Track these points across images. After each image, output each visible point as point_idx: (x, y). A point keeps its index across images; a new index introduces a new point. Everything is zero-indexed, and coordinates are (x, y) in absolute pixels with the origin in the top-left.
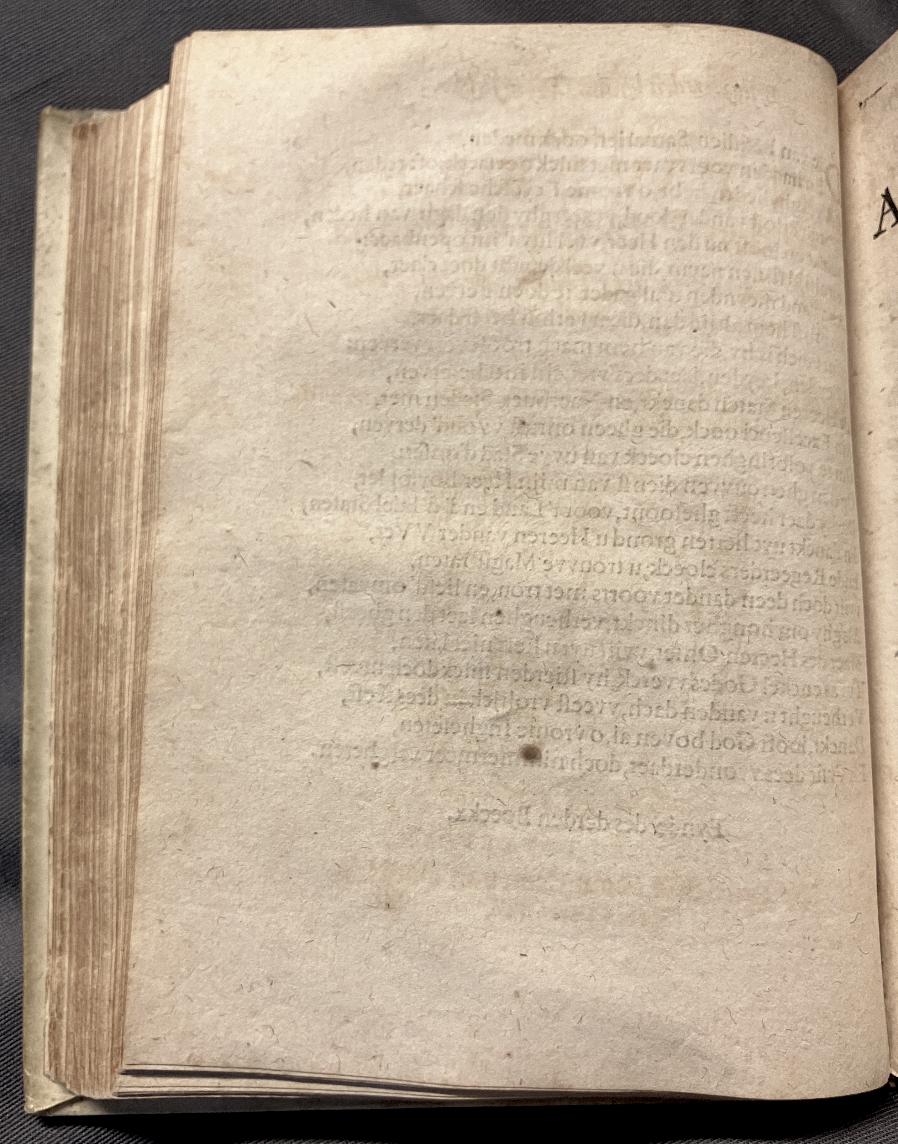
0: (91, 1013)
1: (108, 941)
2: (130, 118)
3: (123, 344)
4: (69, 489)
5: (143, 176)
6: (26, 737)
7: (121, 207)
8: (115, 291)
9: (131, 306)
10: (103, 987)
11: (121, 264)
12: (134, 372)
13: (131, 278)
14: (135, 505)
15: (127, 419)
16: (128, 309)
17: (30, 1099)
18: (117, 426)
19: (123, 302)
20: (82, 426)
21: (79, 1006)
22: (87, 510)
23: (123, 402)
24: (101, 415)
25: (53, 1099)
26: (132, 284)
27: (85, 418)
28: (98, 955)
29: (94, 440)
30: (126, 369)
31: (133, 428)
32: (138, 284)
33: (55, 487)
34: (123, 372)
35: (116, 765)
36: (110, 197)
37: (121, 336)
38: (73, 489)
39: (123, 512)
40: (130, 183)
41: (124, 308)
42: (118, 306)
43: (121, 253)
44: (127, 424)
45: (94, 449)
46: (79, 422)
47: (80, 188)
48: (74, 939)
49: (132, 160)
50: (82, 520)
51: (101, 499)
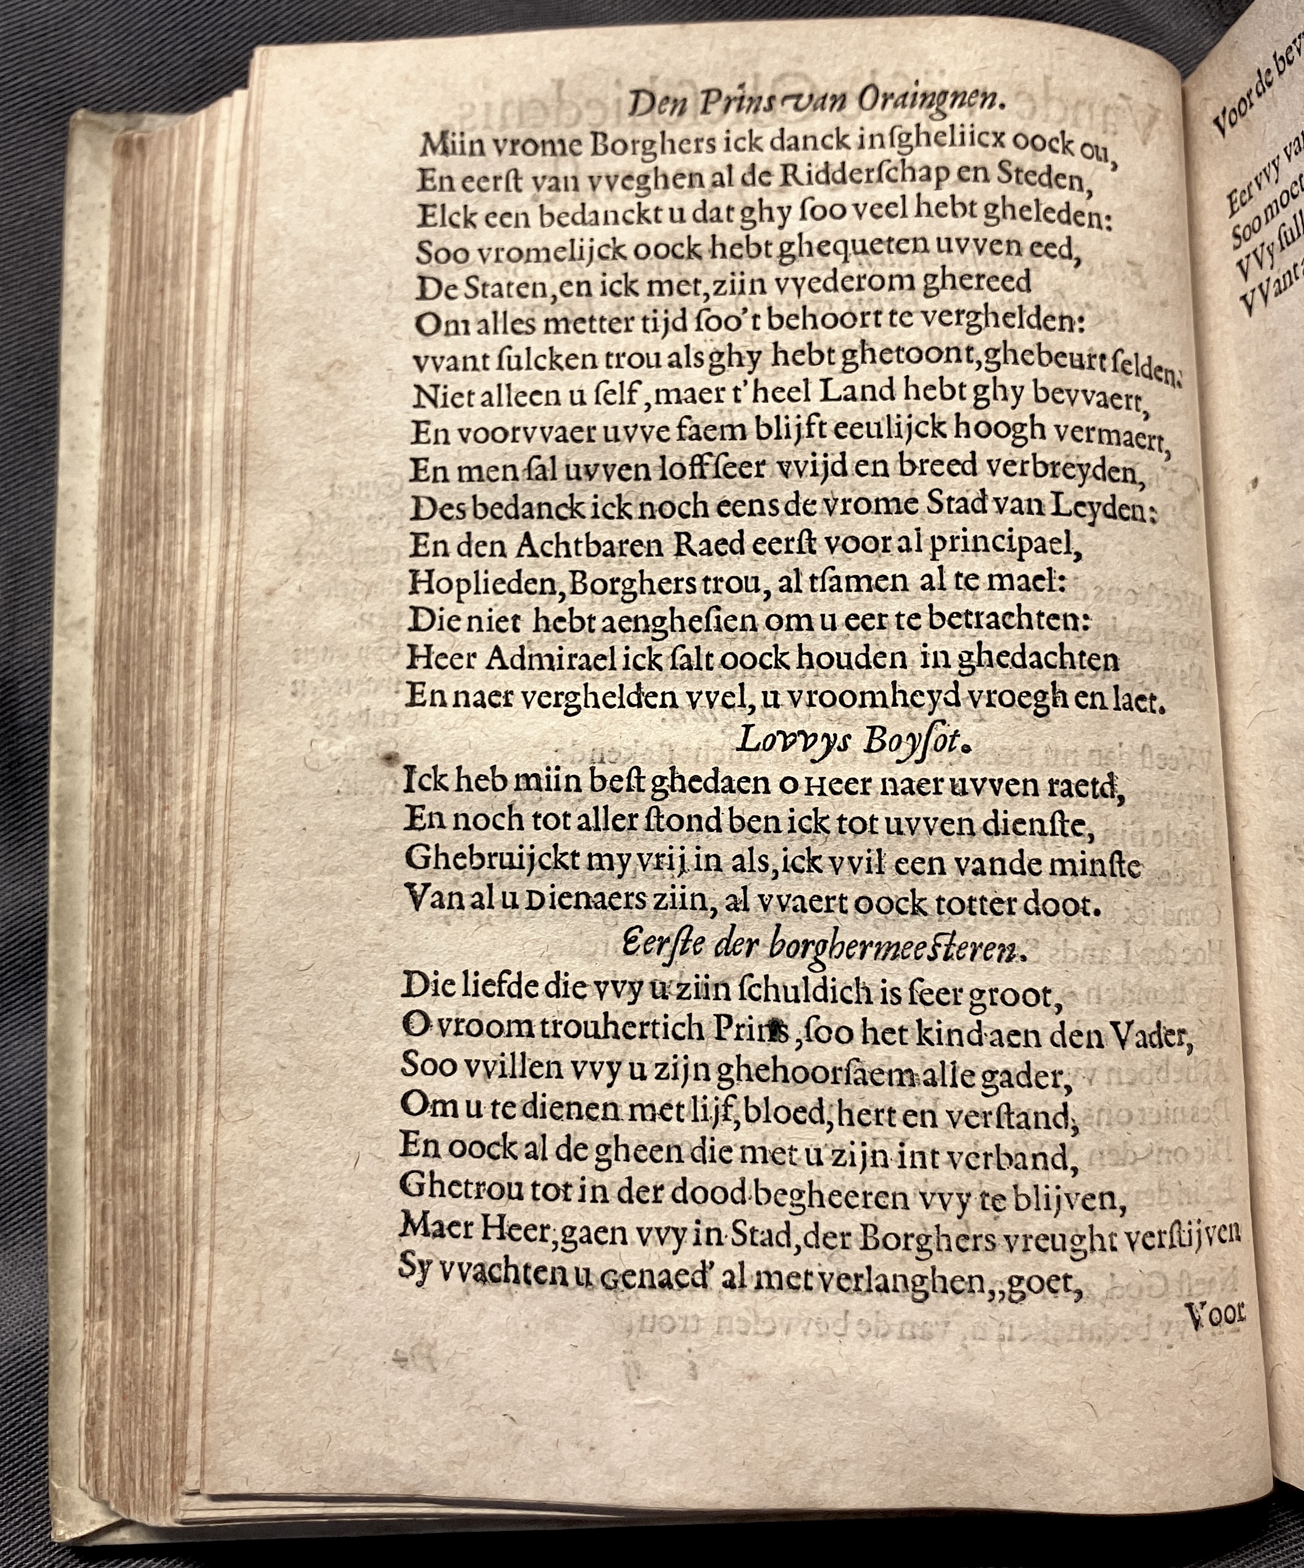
0: (144, 1404)
1: (166, 1302)
2: (186, 132)
3: (180, 456)
4: (111, 657)
5: (204, 220)
6: (51, 1007)
7: (176, 261)
8: (168, 380)
9: (190, 403)
10: (160, 1368)
11: (176, 341)
12: (195, 498)
13: (190, 363)
14: (198, 687)
15: (186, 564)
16: (185, 408)
17: (60, 1522)
18: (172, 573)
19: (179, 396)
20: (126, 567)
21: (127, 1391)
22: (133, 688)
23: (180, 539)
24: (151, 554)
25: (93, 1522)
26: (190, 372)
27: (131, 556)
28: (152, 1322)
29: (142, 588)
30: (184, 493)
31: (194, 578)
32: (199, 374)
33: (91, 651)
34: (180, 496)
35: (175, 1054)
36: (161, 243)
37: (176, 445)
38: (114, 655)
39: (181, 696)
40: (188, 228)
41: (181, 405)
42: (172, 403)
43: (175, 327)
44: (186, 572)
45: (142, 602)
46: (123, 562)
47: (122, 227)
48: (120, 1297)
49: (189, 196)
50: (128, 703)
51: (151, 673)
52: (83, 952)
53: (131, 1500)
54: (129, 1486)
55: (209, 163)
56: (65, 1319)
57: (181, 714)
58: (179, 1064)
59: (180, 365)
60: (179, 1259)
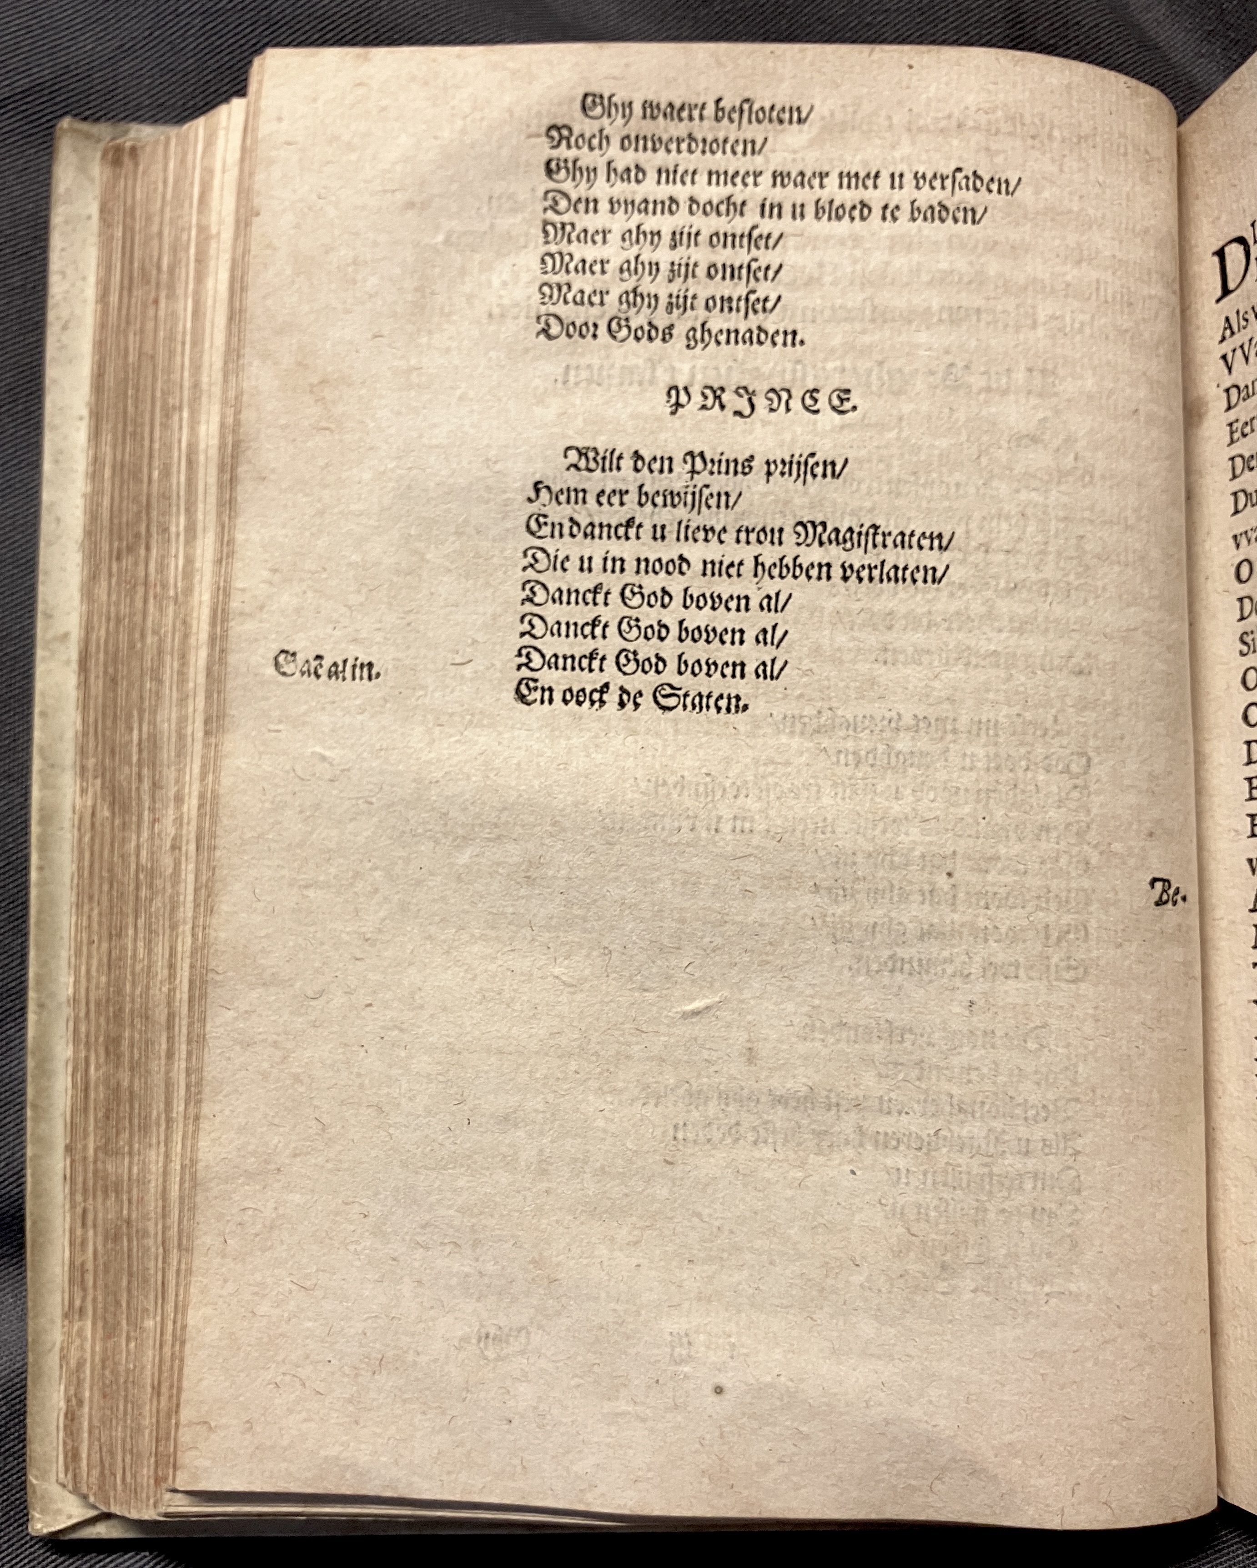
0: (126, 1401)
1: (149, 1305)
2: (183, 142)
3: (175, 469)
4: (96, 670)
5: (202, 229)
6: (32, 1017)
7: (171, 271)
8: (163, 392)
9: (185, 414)
10: (143, 1368)
11: (171, 353)
12: (190, 511)
13: (186, 374)
14: (190, 701)
15: (180, 577)
16: (181, 420)
17: (37, 1515)
18: (165, 586)
19: (174, 408)
20: (114, 580)
21: (108, 1390)
22: (121, 701)
23: (173, 552)
24: (141, 568)
25: (70, 1517)
26: (186, 384)
27: (119, 570)
28: (135, 1324)
29: (132, 601)
30: (178, 505)
31: (188, 591)
32: (196, 386)
33: (75, 666)
34: (174, 509)
35: (163, 1062)
36: (155, 254)
37: (171, 458)
38: (101, 669)
39: (174, 709)
40: (185, 237)
41: (176, 417)
42: (167, 414)
43: (171, 337)
44: (179, 584)
45: (132, 615)
46: (110, 575)
47: (112, 237)
48: (100, 1298)
49: (187, 204)
50: (115, 714)
51: (142, 687)
52: (64, 963)
53: (112, 1494)
54: (109, 1480)
55: (208, 171)
56: (43, 1320)
57: (173, 727)
58: (167, 1072)
59: (176, 376)
60: (164, 1262)
